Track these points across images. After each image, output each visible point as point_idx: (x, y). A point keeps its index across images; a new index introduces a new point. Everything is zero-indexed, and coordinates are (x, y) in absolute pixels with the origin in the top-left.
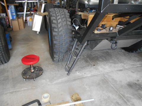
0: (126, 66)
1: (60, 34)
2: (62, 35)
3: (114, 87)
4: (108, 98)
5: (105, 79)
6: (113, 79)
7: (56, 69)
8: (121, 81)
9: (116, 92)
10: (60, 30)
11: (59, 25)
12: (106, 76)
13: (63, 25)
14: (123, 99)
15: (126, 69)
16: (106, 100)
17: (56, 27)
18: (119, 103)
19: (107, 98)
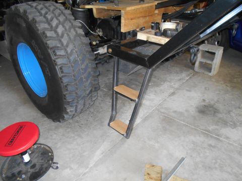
0: (174, 84)
1: (72, 58)
2: (75, 61)
3: (188, 123)
4: (194, 144)
5: (165, 116)
6: (175, 112)
7: (73, 135)
8: (187, 111)
9: (196, 129)
10: (69, 50)
11: (63, 40)
12: (163, 110)
13: (72, 38)
14: (212, 137)
15: (177, 89)
16: (195, 149)
17: (59, 45)
18: (213, 145)
19: (192, 145)
